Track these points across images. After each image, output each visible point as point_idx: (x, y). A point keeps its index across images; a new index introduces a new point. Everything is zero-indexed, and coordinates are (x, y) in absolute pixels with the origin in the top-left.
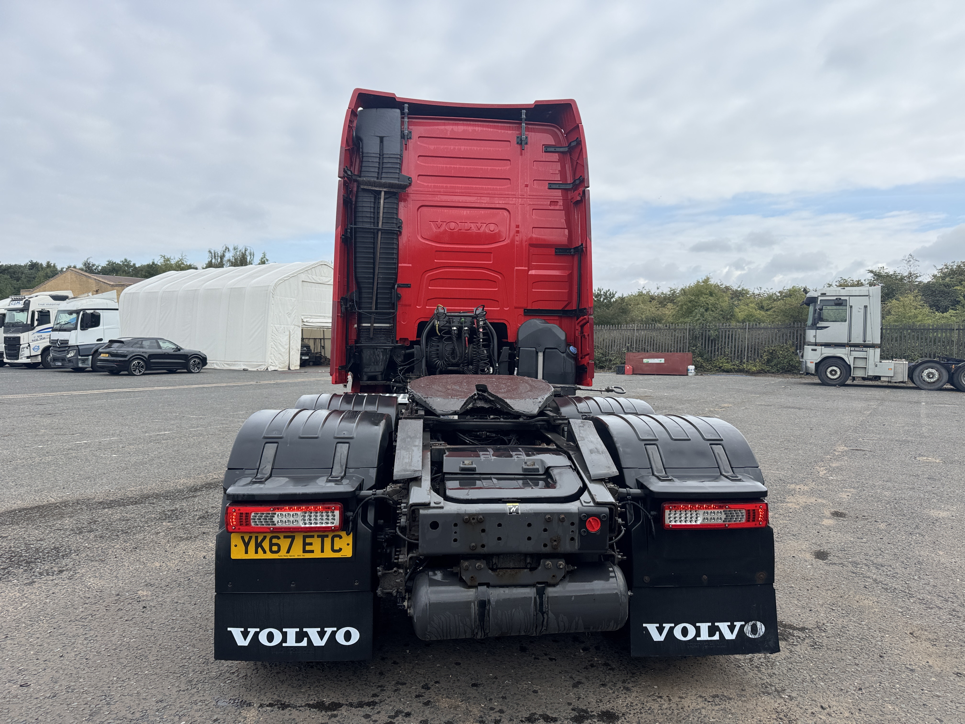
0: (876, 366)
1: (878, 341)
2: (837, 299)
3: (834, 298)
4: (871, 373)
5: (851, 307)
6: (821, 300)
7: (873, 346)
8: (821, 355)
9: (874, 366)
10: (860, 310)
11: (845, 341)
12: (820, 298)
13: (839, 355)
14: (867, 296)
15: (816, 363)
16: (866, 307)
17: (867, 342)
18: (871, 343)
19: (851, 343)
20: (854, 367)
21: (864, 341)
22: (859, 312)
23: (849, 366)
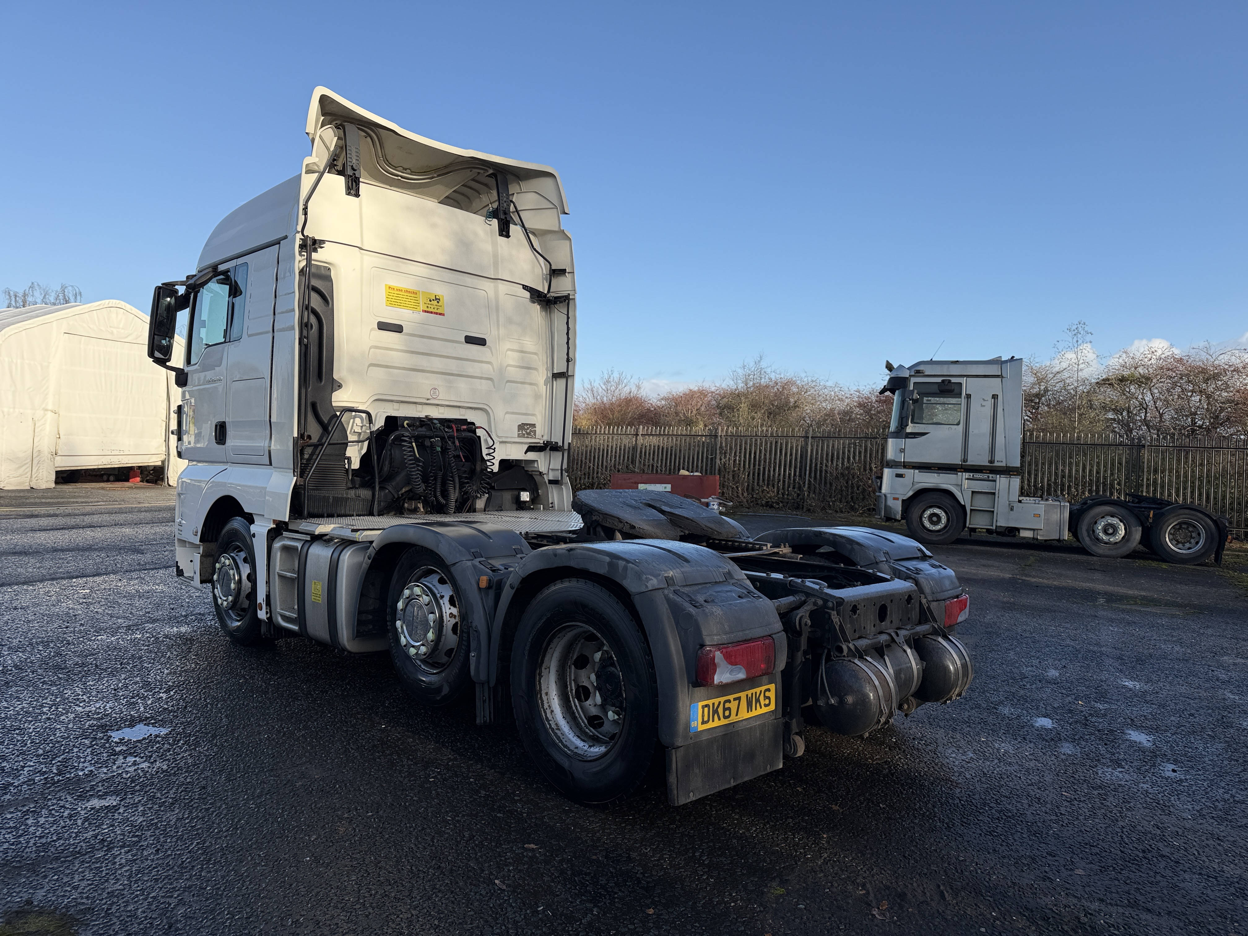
0: (1012, 509)
1: (1016, 463)
2: (943, 381)
3: (939, 380)
4: (1002, 522)
5: (968, 396)
6: (914, 383)
7: (1007, 471)
8: (913, 485)
9: (1007, 509)
10: (984, 403)
11: (957, 460)
12: (913, 380)
13: (945, 486)
14: (998, 376)
15: (903, 501)
16: (995, 397)
17: (996, 464)
18: (1003, 464)
19: (967, 463)
20: (971, 510)
21: (991, 462)
22: (982, 406)
23: (963, 507)
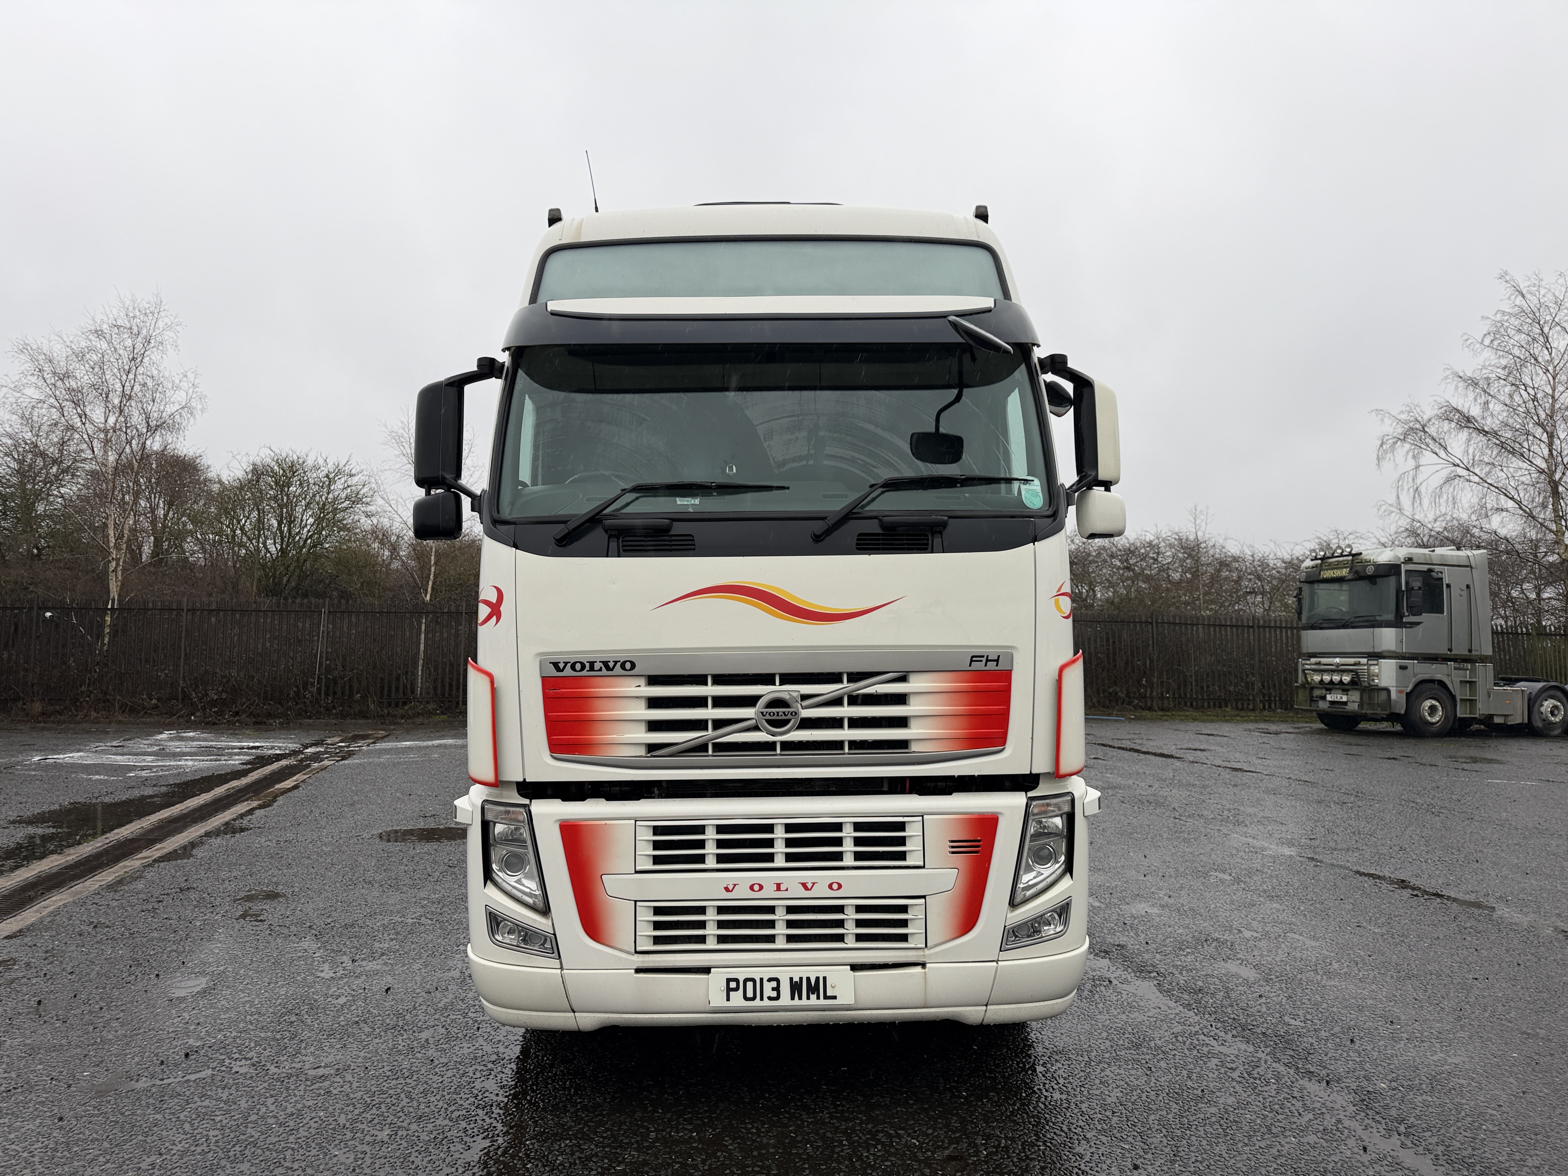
0: (1490, 697)
1: (1488, 651)
2: (1430, 571)
3: (1425, 568)
4: (1482, 709)
5: (1448, 586)
6: (1406, 571)
7: (1484, 659)
8: (1415, 675)
9: (1485, 697)
10: (1462, 593)
11: (1443, 650)
12: (1404, 568)
13: (1438, 677)
14: (1467, 566)
15: (1407, 694)
16: (1468, 587)
17: (1474, 653)
18: (1478, 653)
19: (1453, 652)
20: (1461, 700)
21: (1470, 651)
22: (1461, 596)
23: (1453, 697)
